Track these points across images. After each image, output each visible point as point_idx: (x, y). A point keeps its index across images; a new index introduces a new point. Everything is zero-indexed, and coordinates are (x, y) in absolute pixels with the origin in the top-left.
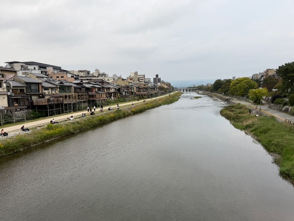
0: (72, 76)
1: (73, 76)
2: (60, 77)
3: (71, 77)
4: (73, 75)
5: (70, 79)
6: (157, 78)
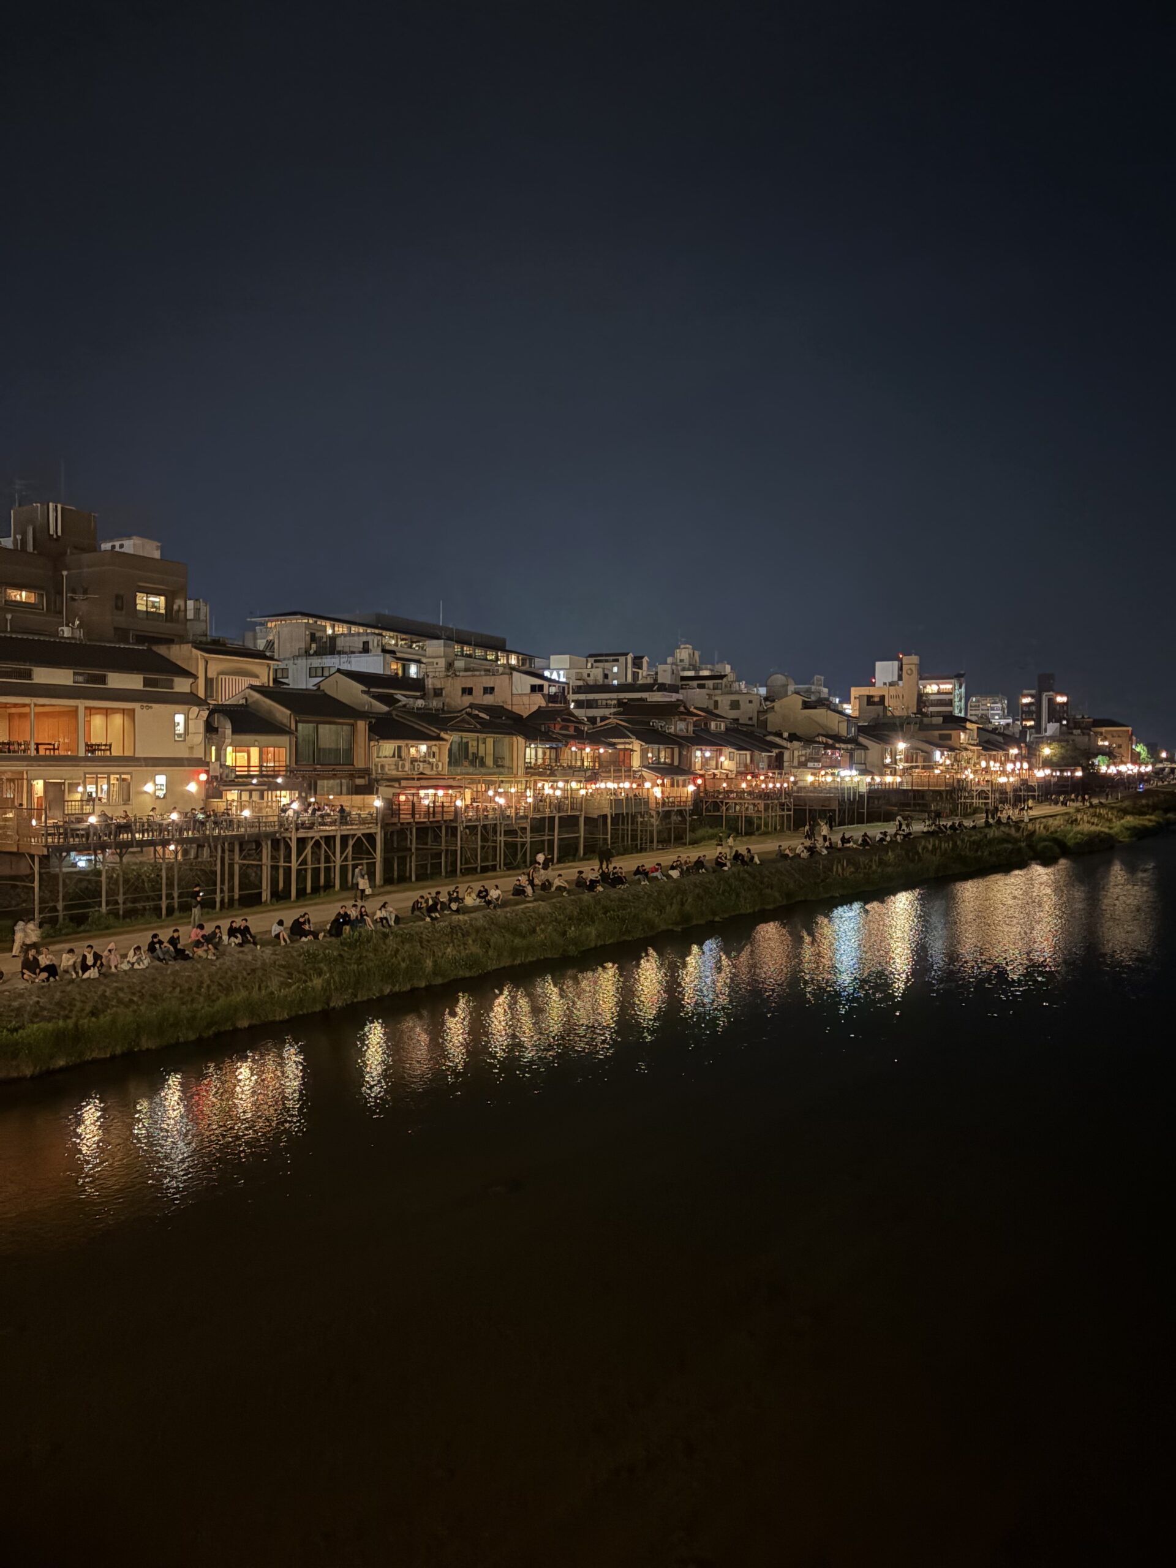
0: (534, 687)
1: (541, 688)
2: (478, 691)
3: (528, 691)
4: (541, 681)
6: (1045, 697)
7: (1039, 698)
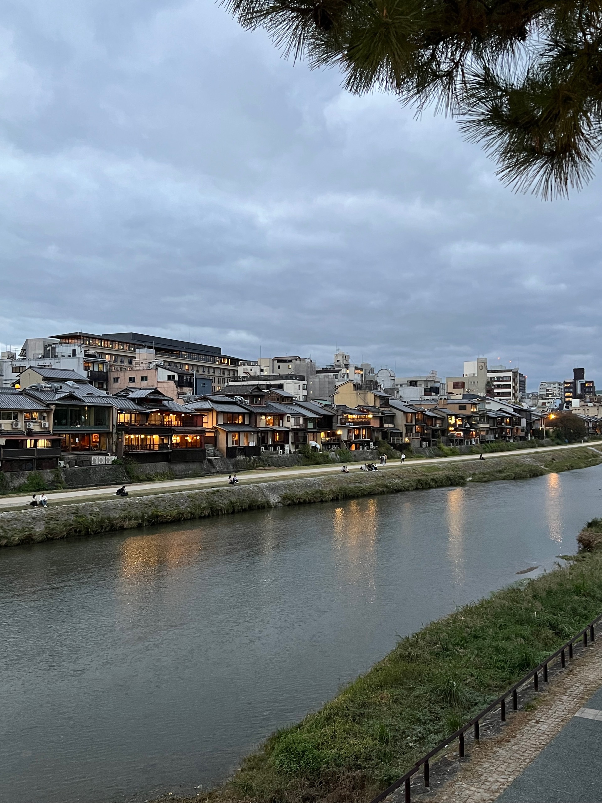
0: (169, 377)
1: (173, 377)
2: (138, 379)
3: (166, 379)
4: (173, 374)
5: (165, 385)
6: (579, 382)
7: (574, 383)
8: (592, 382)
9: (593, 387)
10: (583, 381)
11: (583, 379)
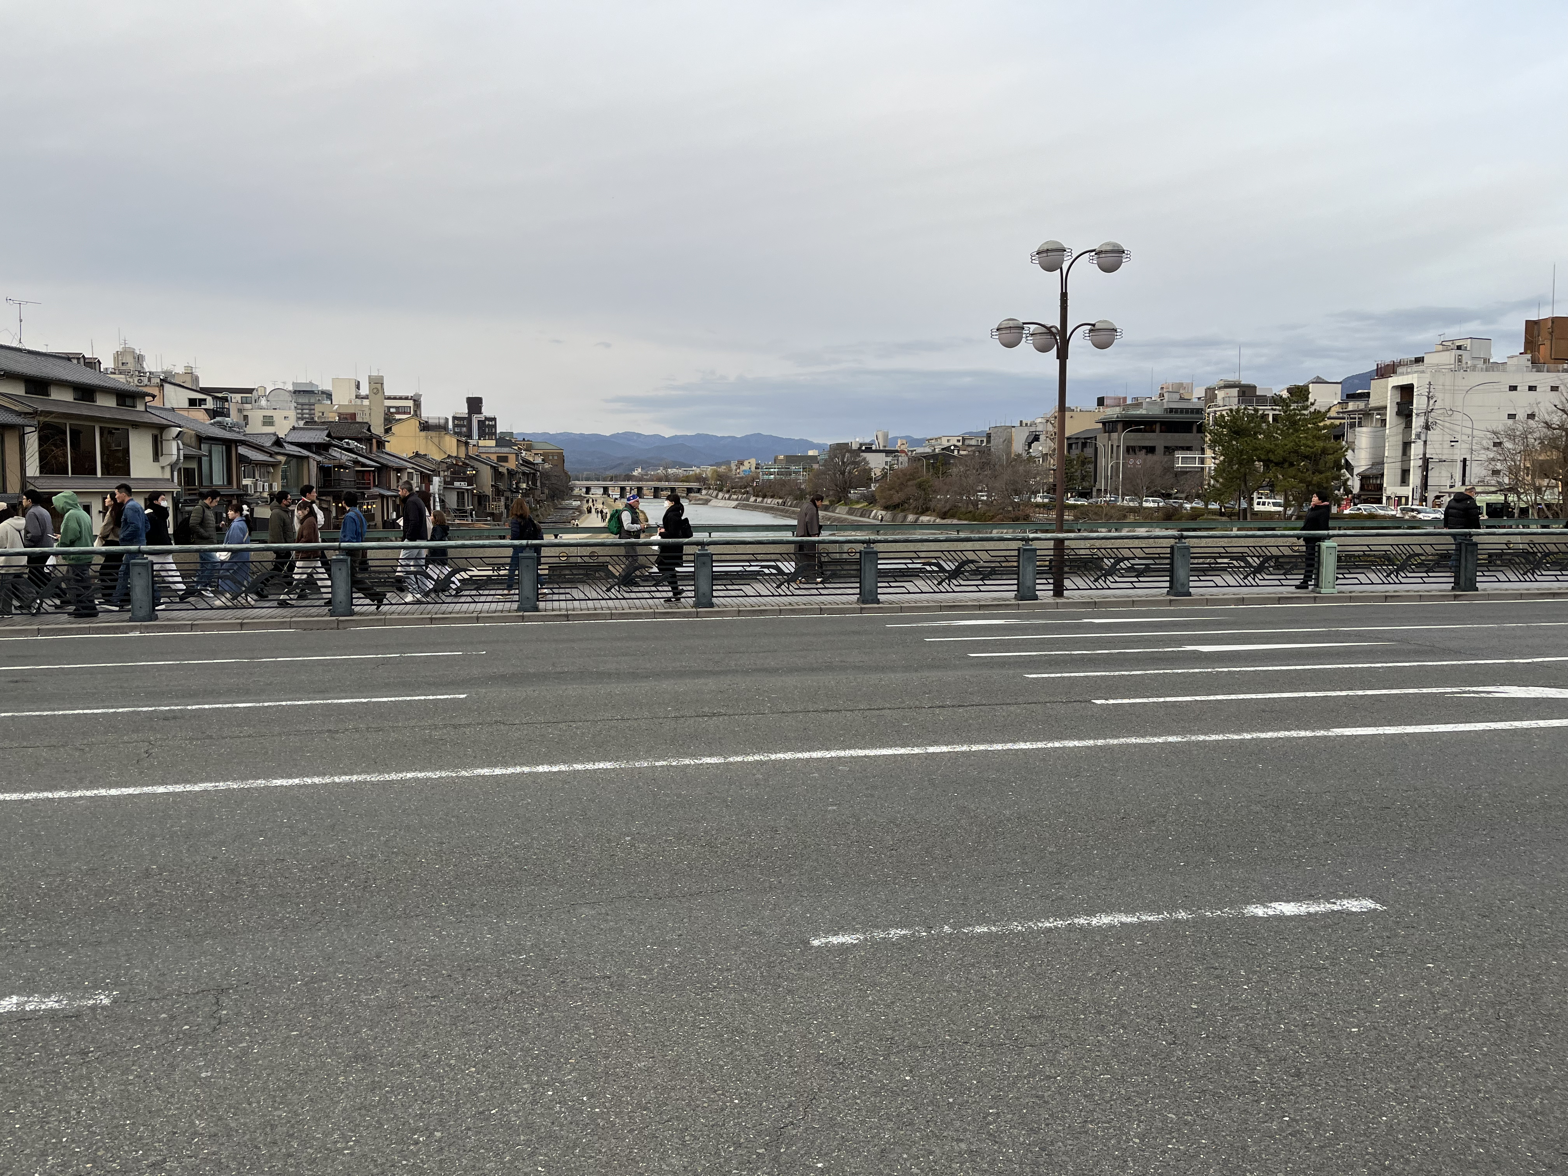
3: (186, 404)
4: (201, 396)
6: (475, 419)
7: (469, 420)
8: (494, 419)
9: (495, 426)
10: (481, 417)
11: (481, 413)
